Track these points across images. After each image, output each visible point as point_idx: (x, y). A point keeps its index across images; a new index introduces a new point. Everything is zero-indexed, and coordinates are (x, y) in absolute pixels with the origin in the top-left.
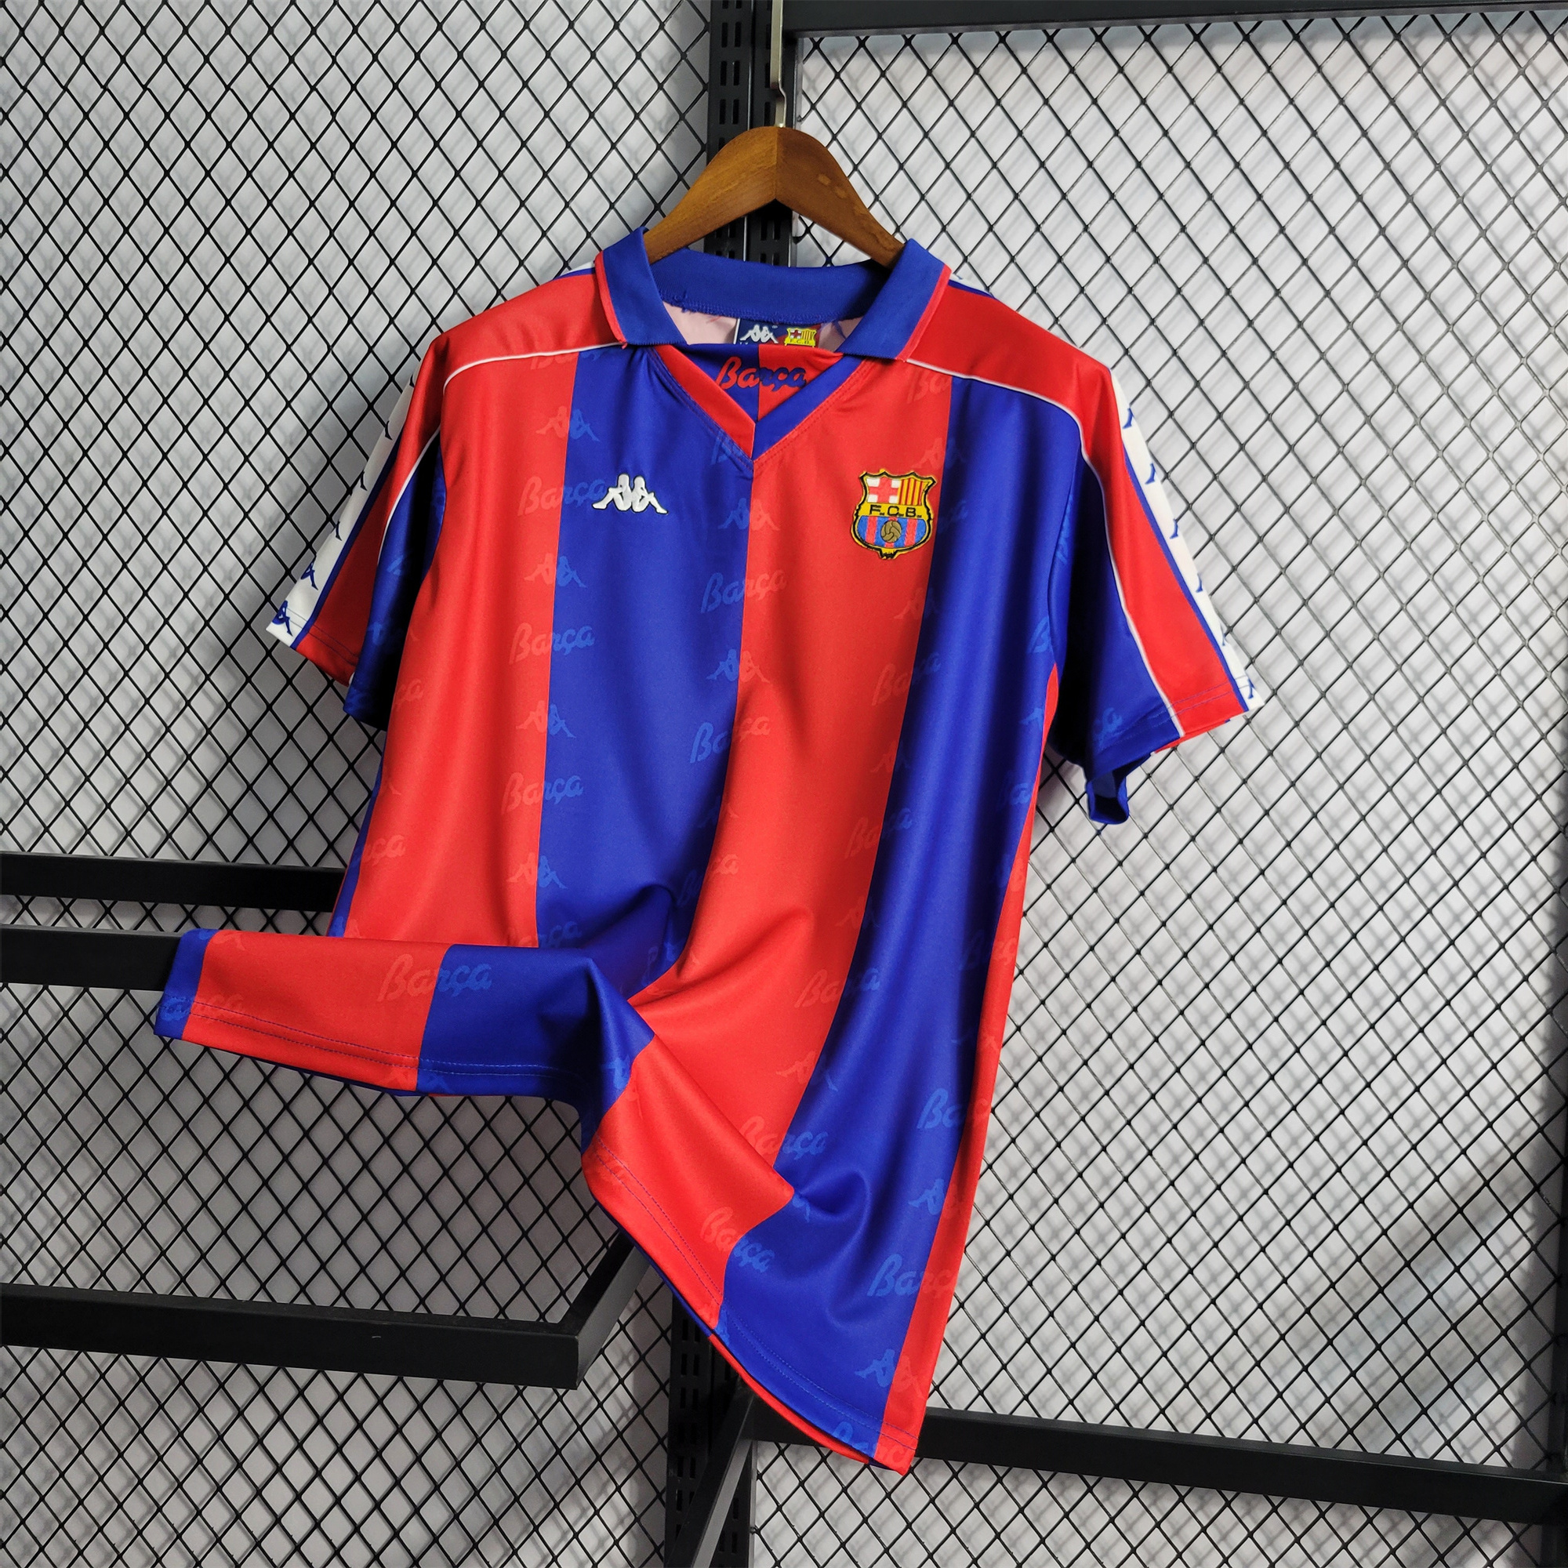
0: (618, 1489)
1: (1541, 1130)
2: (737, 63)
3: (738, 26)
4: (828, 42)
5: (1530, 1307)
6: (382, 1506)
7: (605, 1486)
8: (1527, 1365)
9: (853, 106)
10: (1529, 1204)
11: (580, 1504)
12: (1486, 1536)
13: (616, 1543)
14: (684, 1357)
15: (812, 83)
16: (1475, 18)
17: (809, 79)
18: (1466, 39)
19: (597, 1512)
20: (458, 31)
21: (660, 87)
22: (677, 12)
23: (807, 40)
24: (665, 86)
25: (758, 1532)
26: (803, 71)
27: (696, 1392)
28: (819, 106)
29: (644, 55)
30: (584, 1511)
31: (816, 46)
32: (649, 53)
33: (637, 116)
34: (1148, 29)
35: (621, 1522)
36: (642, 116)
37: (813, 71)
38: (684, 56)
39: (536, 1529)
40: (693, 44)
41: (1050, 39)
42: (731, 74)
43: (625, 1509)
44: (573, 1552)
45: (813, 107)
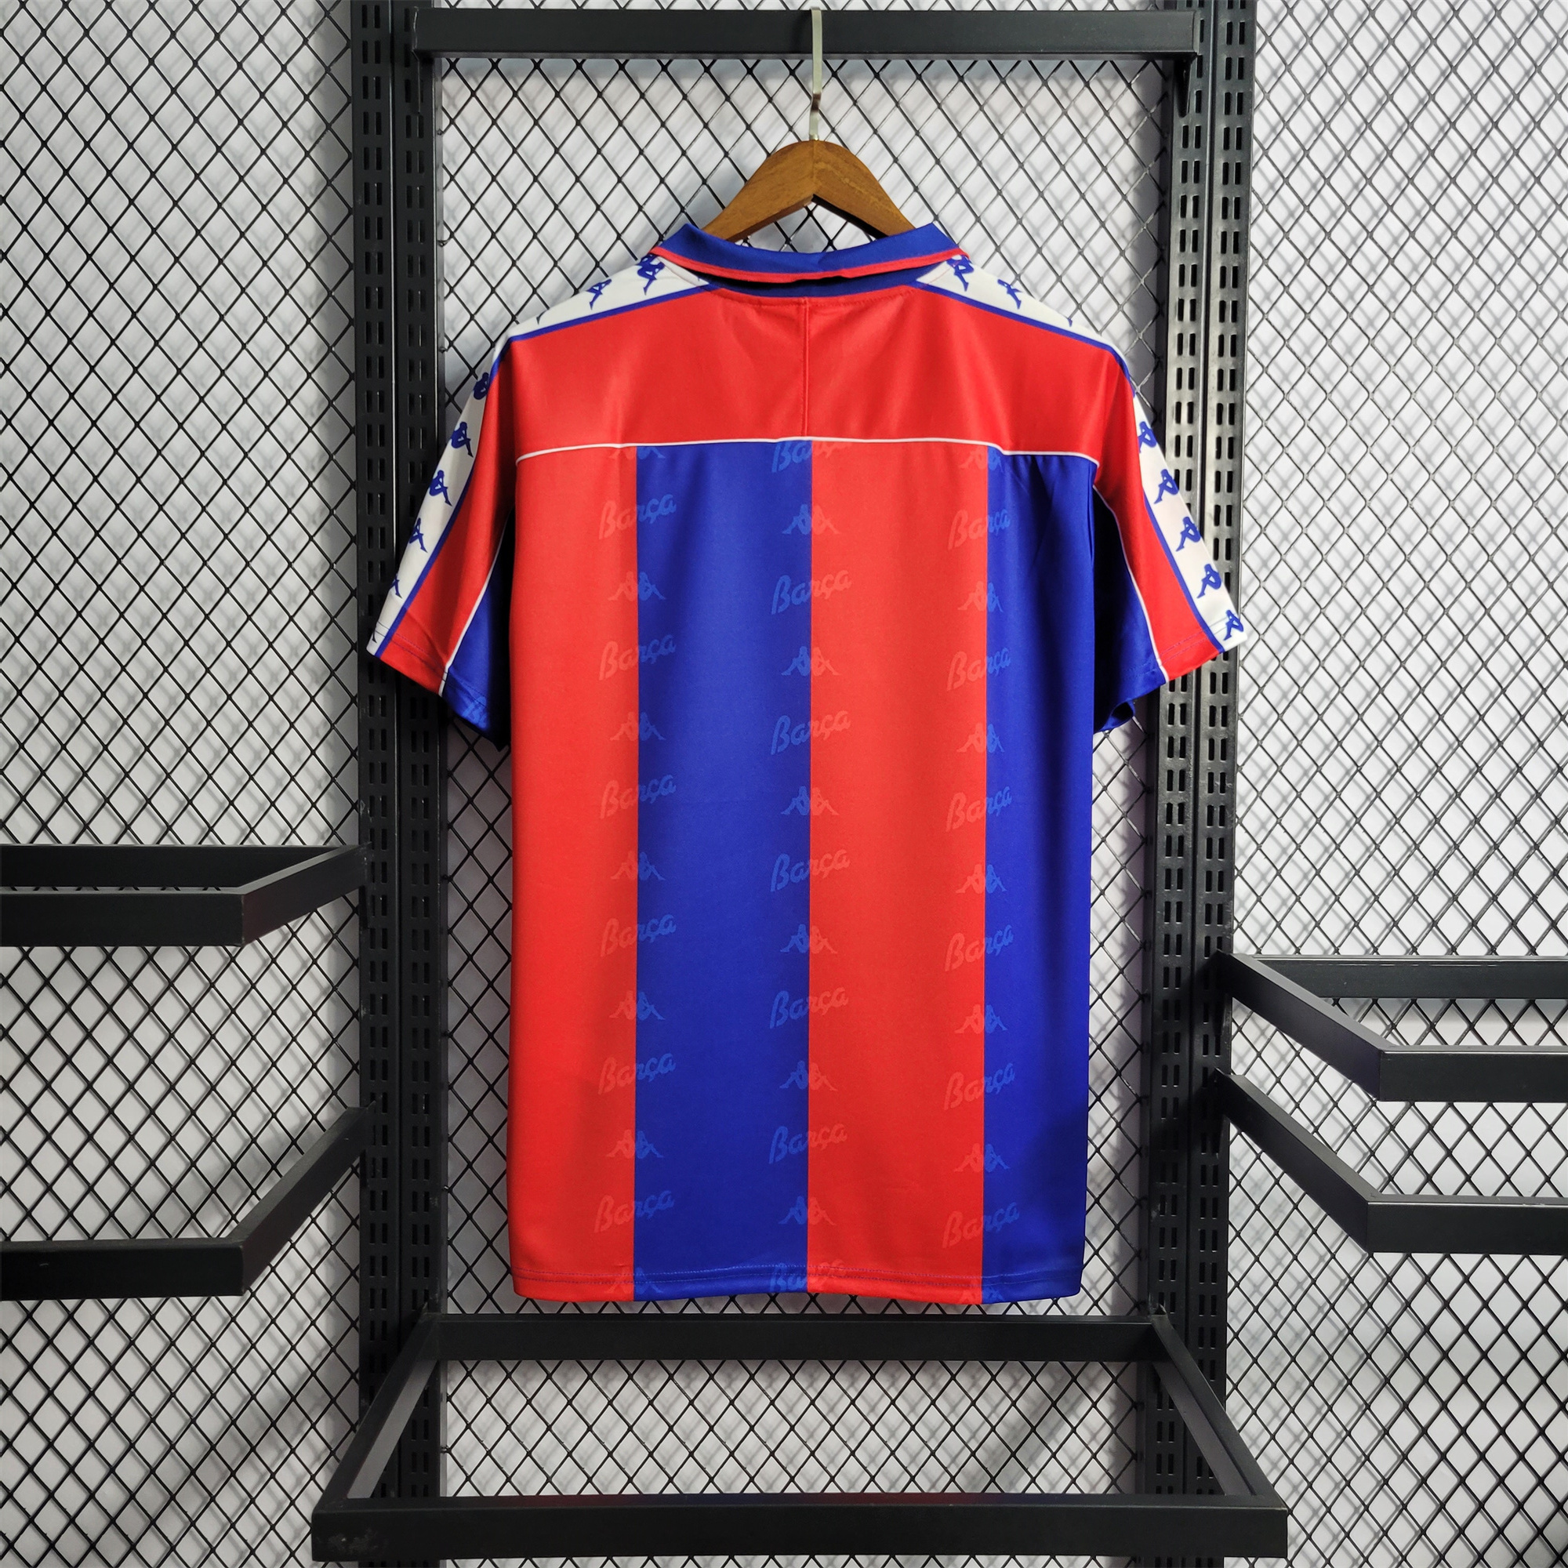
0: (313, 1426)
1: (1120, 1023)
2: (378, 79)
3: (378, 44)
4: (464, 63)
5: (1117, 1177)
6: (77, 1470)
7: (301, 1424)
8: (1117, 1227)
9: (490, 122)
10: (1114, 1088)
11: (277, 1447)
12: (1092, 1383)
13: (313, 1478)
14: (373, 1291)
15: (452, 99)
16: (1025, 64)
17: (448, 96)
18: (1021, 83)
19: (293, 1451)
20: (106, 38)
21: (306, 98)
22: (321, 28)
23: (444, 60)
24: (311, 97)
25: (449, 1451)
26: (442, 88)
27: (384, 1324)
28: (458, 121)
29: (290, 67)
30: (281, 1452)
31: (453, 66)
32: (296, 65)
33: (285, 124)
34: (750, 63)
35: (318, 1458)
36: (290, 125)
37: (450, 89)
38: (328, 70)
39: (233, 1474)
40: (336, 60)
41: (664, 68)
42: (372, 89)
43: (321, 1445)
44: (271, 1493)
45: (452, 122)
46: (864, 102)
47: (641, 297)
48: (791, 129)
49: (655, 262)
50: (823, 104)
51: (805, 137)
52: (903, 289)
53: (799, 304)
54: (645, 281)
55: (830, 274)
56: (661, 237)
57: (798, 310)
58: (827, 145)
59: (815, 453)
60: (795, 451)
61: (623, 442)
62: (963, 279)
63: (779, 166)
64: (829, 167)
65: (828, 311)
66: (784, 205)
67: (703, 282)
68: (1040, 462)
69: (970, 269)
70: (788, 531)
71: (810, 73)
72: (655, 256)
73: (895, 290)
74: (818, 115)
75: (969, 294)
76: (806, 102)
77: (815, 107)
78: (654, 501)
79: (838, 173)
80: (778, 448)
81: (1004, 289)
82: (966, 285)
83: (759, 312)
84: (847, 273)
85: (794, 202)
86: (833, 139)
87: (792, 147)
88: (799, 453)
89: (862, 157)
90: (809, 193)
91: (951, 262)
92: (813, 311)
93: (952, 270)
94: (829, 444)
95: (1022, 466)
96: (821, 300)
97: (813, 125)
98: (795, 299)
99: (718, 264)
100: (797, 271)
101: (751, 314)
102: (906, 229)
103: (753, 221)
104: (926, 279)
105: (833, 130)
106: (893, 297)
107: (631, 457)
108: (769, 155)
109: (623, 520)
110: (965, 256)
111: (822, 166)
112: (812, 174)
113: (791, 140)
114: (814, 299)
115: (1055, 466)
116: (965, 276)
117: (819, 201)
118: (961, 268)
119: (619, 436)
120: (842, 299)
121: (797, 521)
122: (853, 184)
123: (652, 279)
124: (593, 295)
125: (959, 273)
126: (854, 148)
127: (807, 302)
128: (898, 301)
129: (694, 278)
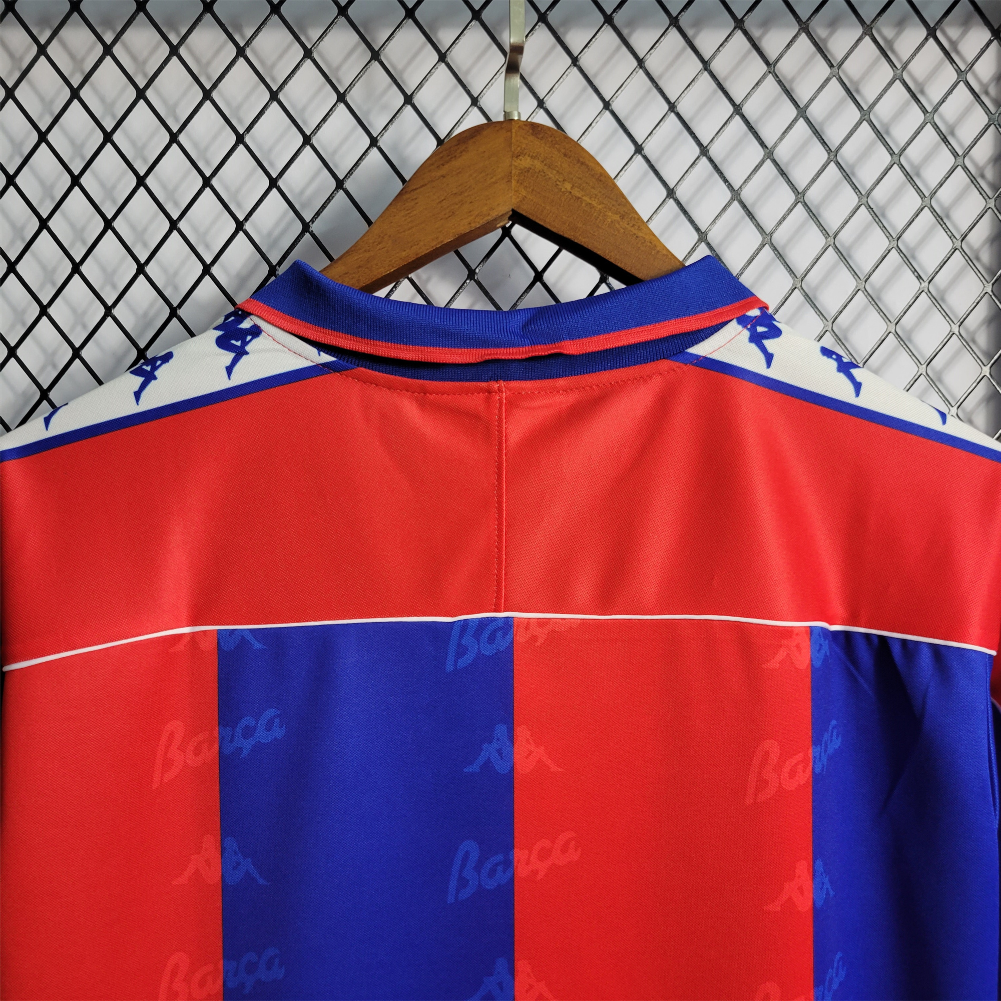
46: (587, 61)
47: (222, 383)
48: (475, 101)
49: (246, 324)
50: (526, 62)
51: (497, 116)
52: (664, 365)
53: (489, 391)
54: (229, 357)
55: (542, 350)
56: (272, 270)
57: (488, 400)
58: (535, 128)
59: (521, 638)
60: (486, 634)
61: (193, 622)
62: (763, 349)
63: (456, 163)
64: (538, 165)
65: (537, 403)
66: (464, 228)
67: (326, 358)
68: (896, 650)
69: (775, 332)
70: (475, 768)
71: (506, 19)
72: (246, 315)
73: (649, 367)
74: (517, 80)
75: (773, 373)
76: (499, 60)
77: (512, 68)
78: (248, 721)
79: (552, 174)
80: (456, 632)
81: (833, 364)
82: (769, 358)
83: (422, 405)
84: (571, 347)
85: (481, 222)
86: (541, 118)
87: (476, 131)
88: (492, 639)
89: (587, 144)
90: (505, 208)
91: (743, 321)
92: (512, 404)
93: (746, 334)
94: (542, 623)
95: (865, 656)
96: (527, 385)
97: (510, 96)
98: (484, 385)
99: (350, 331)
100: (484, 343)
101: (410, 409)
102: (665, 267)
103: (410, 254)
104: (701, 349)
105: (541, 104)
106: (645, 379)
107: (210, 646)
108: (440, 142)
109: (197, 752)
110: (764, 308)
111: (525, 162)
112: (509, 177)
113: (475, 119)
114: (514, 384)
115: (926, 660)
116: (767, 343)
117: (518, 218)
118: (760, 329)
119: (184, 615)
120: (561, 382)
121: (488, 751)
122: (577, 193)
123: (240, 353)
124: (140, 380)
125: (756, 339)
126: (573, 130)
127: (504, 389)
128: (656, 383)
129: (312, 351)
